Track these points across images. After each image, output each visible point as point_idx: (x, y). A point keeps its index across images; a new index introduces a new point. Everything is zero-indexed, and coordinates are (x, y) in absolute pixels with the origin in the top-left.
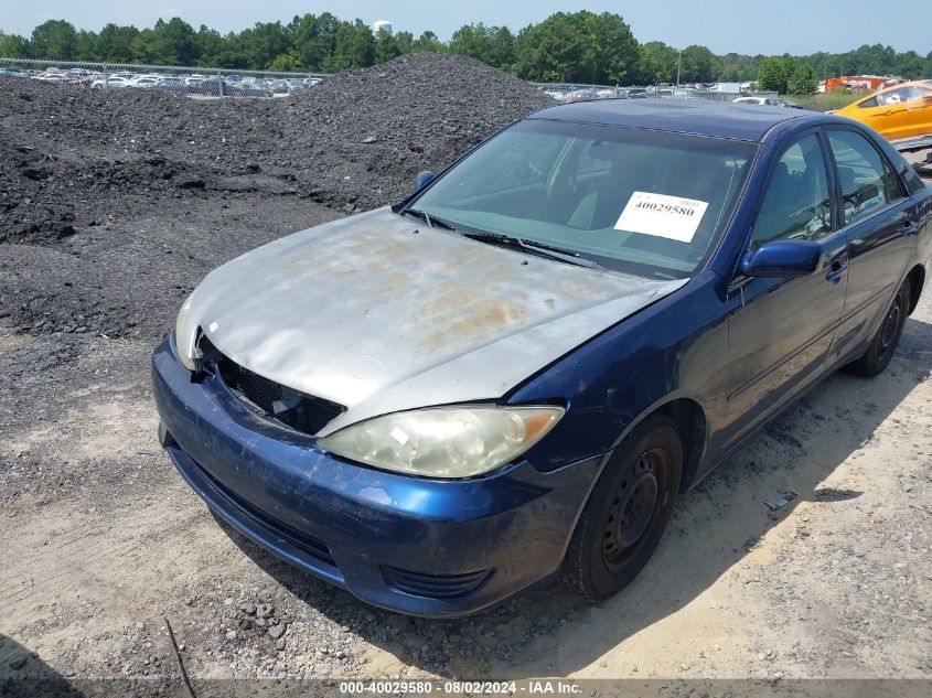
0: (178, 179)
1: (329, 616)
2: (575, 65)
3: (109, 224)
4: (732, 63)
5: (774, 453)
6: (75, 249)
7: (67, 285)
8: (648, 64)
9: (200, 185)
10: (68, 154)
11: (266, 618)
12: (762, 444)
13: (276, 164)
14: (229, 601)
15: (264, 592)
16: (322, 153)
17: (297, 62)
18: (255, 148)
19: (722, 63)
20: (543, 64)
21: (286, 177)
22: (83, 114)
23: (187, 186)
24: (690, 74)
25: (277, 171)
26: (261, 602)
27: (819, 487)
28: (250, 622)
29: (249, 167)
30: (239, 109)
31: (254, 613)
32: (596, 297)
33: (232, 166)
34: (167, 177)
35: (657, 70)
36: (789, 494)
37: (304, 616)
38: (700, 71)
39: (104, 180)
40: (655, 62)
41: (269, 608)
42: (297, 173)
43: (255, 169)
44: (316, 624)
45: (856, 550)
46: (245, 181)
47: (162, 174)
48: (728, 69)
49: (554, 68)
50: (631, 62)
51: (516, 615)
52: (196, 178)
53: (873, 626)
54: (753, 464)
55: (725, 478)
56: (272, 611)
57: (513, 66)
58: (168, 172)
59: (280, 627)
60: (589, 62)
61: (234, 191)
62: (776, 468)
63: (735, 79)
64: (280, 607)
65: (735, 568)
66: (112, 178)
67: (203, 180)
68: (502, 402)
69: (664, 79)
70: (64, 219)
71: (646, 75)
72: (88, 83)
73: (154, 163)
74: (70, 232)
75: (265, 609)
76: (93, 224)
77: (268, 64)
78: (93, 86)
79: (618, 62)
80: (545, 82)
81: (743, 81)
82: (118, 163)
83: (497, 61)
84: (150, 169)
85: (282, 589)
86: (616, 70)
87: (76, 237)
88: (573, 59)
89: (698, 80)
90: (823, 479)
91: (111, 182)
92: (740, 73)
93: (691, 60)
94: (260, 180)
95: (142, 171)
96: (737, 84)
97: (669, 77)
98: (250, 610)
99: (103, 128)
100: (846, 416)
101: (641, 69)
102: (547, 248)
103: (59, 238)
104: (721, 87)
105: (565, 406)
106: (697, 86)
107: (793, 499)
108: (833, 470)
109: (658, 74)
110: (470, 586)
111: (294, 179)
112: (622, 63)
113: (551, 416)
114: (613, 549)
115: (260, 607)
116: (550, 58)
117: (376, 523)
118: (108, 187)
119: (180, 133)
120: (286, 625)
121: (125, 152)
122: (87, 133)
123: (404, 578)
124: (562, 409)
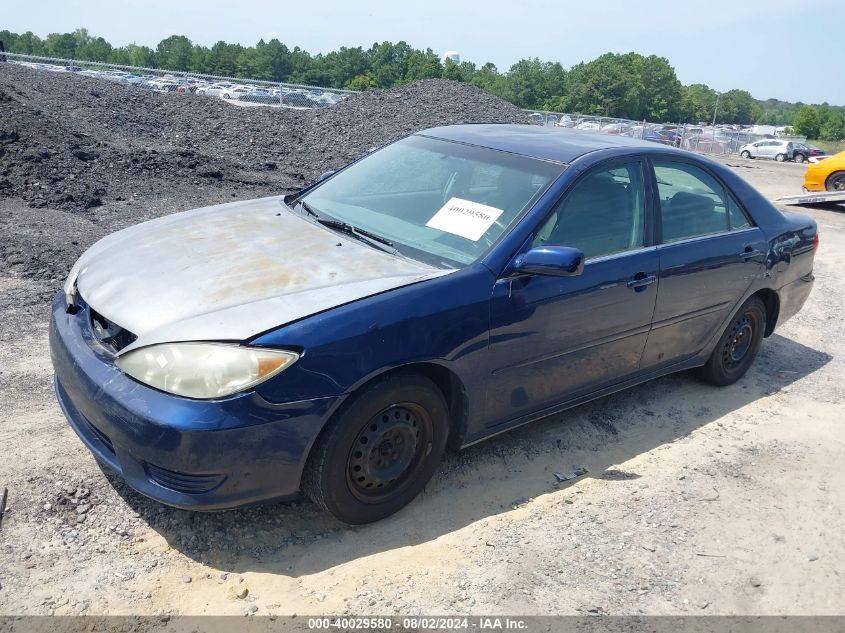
0: (200, 169)
1: (130, 504)
2: (619, 101)
3: (131, 200)
4: (771, 108)
5: (587, 436)
6: (96, 217)
7: (74, 243)
8: (689, 104)
9: (218, 176)
10: (120, 142)
11: (80, 498)
12: (578, 428)
13: (291, 164)
14: (59, 483)
15: (89, 480)
16: (331, 158)
17: (372, 83)
18: (277, 150)
19: (762, 107)
20: (590, 98)
21: (295, 176)
22: (142, 112)
23: (206, 175)
24: (729, 115)
25: (291, 170)
26: (83, 487)
27: (611, 468)
28: (65, 500)
29: (267, 165)
30: (272, 116)
31: (73, 494)
32: (373, 275)
33: (253, 162)
34: (192, 167)
35: (697, 111)
36: (581, 471)
37: (110, 501)
38: (738, 113)
39: (139, 165)
40: (696, 103)
41: (87, 491)
42: (306, 174)
43: (272, 167)
44: (117, 508)
45: (601, 519)
46: (260, 176)
47: (188, 164)
48: (766, 114)
49: (600, 102)
50: (673, 101)
51: (280, 526)
52: (216, 169)
53: (564, 575)
54: (559, 441)
55: (527, 449)
56: (88, 495)
57: (563, 98)
58: (193, 162)
59: (86, 507)
60: (633, 99)
61: (247, 183)
62: (579, 448)
63: (773, 123)
64: (97, 493)
65: (489, 519)
66: (146, 165)
67: (222, 172)
68: (245, 343)
69: (703, 119)
70: (97, 193)
71: (686, 113)
72: (193, 90)
73: (183, 155)
74: (98, 203)
75: (83, 492)
76: (119, 199)
77: (347, 82)
78: (197, 92)
79: (660, 100)
80: (590, 114)
81: (781, 125)
82: (154, 152)
83: (548, 93)
84: (179, 159)
85: (105, 480)
86: (657, 108)
87: (101, 208)
88: (617, 95)
89: (736, 121)
90: (620, 463)
91: (144, 167)
92: (778, 117)
93: (731, 102)
94: (272, 176)
95: (172, 161)
96: (773, 127)
97: (708, 117)
98: (70, 491)
99: (155, 124)
100: (677, 416)
101: (682, 108)
102: (370, 236)
103: (86, 208)
104: (757, 129)
105: (300, 353)
106: (735, 127)
107: (581, 474)
108: (634, 457)
109: (698, 114)
110: (209, 486)
111: (302, 177)
112: (663, 102)
113: (285, 359)
114: (366, 482)
115: (80, 490)
116: (597, 93)
117: (136, 425)
118: (141, 171)
119: (216, 133)
120: (92, 506)
121: (167, 145)
122: (141, 127)
123: (160, 473)
124: (297, 355)
